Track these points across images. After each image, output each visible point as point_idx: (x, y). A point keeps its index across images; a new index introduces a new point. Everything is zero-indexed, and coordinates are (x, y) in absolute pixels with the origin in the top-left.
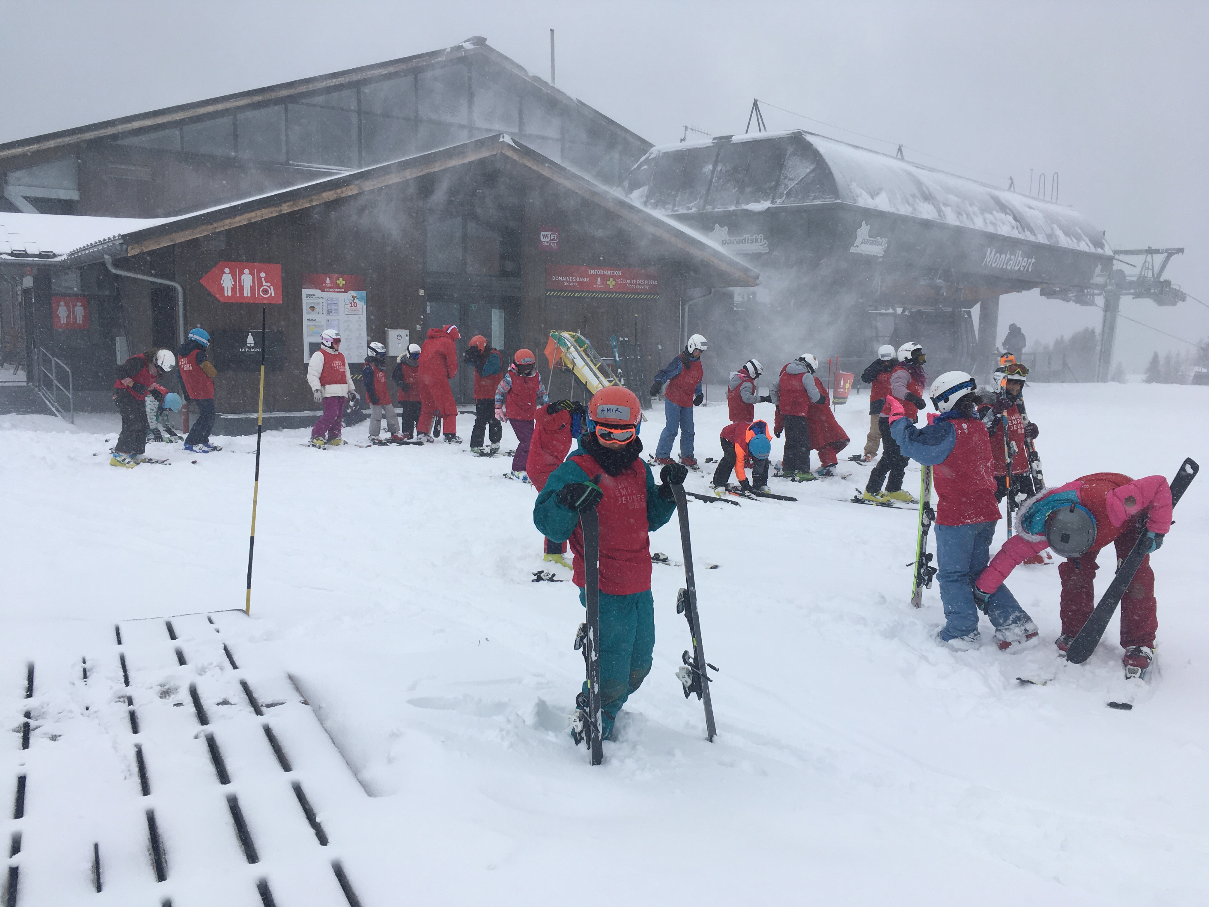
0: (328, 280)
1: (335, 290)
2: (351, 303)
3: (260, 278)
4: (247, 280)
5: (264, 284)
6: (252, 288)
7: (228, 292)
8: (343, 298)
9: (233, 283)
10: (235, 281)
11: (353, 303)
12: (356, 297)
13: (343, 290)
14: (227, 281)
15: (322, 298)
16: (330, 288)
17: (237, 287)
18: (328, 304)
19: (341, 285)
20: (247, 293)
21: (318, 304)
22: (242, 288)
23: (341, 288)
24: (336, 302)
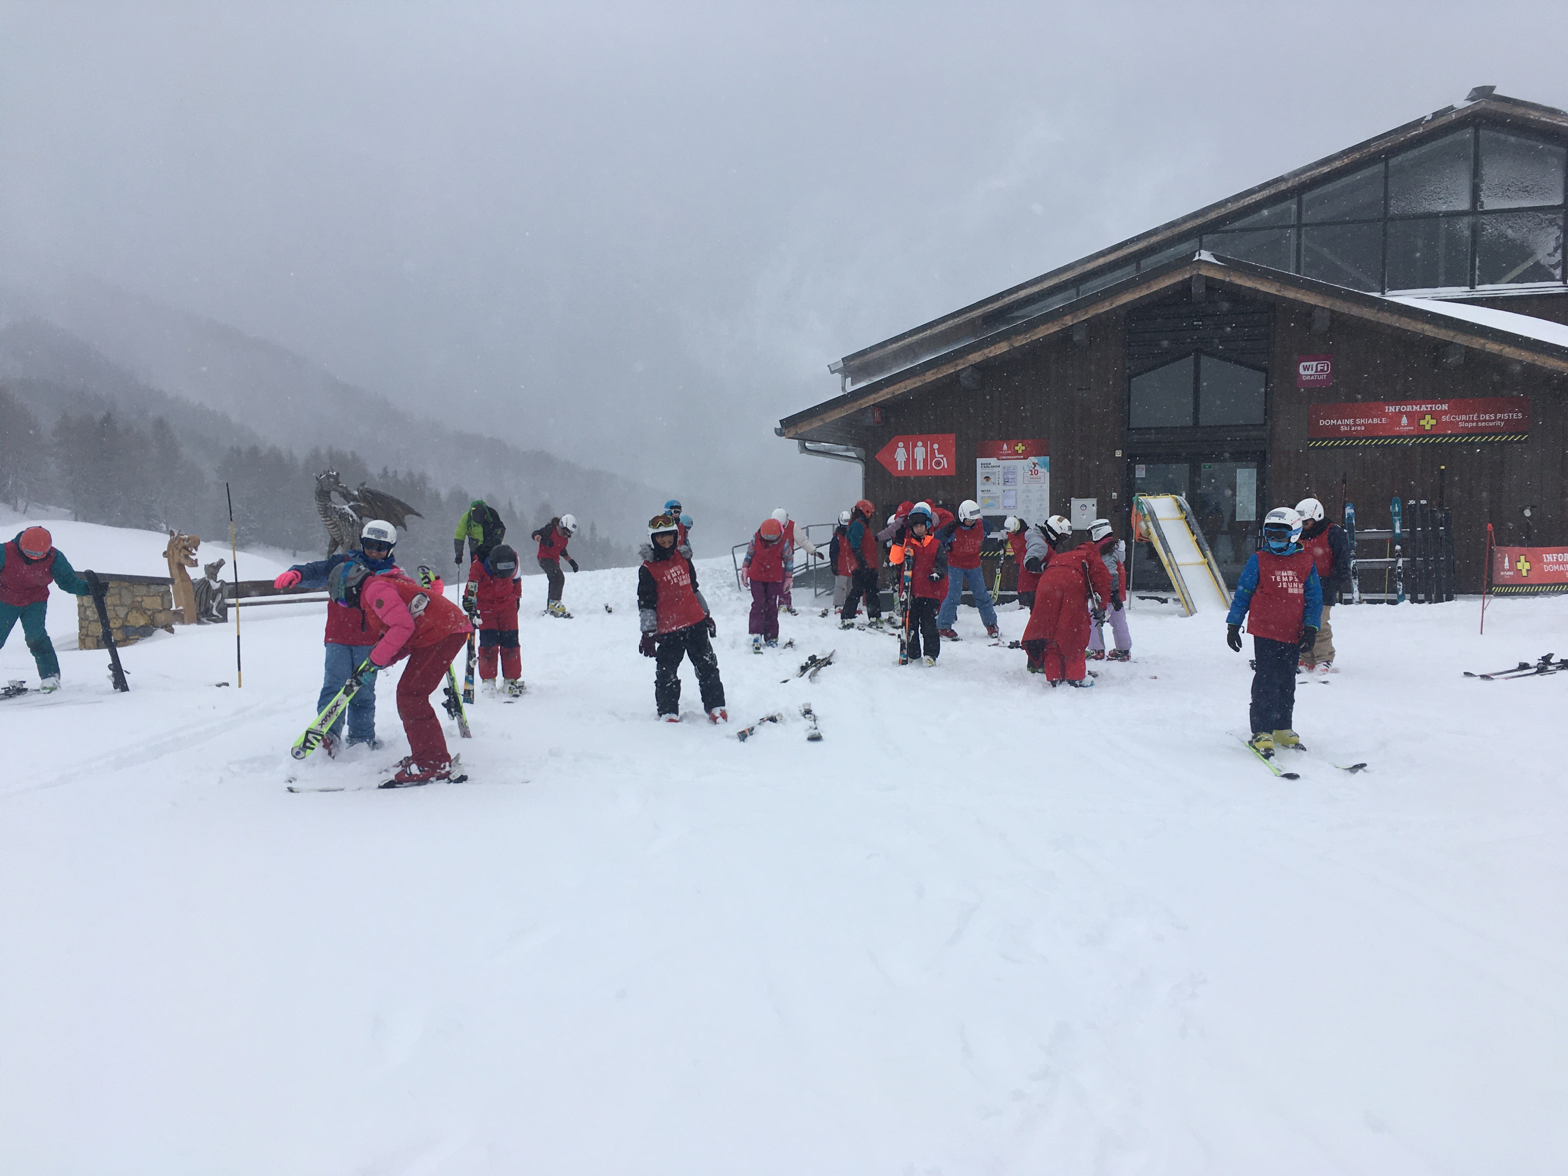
0: (1005, 447)
1: (1013, 457)
2: (1031, 471)
3: (933, 450)
4: (920, 452)
5: (937, 455)
6: (925, 461)
7: (901, 467)
8: (1022, 466)
9: (907, 457)
10: (908, 455)
11: (1033, 471)
12: (1037, 463)
13: (1022, 457)
14: (901, 455)
15: (999, 467)
16: (1008, 455)
17: (911, 460)
18: (1005, 473)
19: (1020, 452)
20: (920, 466)
21: (994, 473)
22: (915, 461)
23: (1020, 454)
24: (1013, 471)
